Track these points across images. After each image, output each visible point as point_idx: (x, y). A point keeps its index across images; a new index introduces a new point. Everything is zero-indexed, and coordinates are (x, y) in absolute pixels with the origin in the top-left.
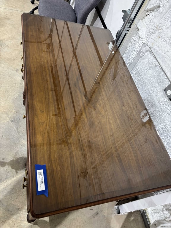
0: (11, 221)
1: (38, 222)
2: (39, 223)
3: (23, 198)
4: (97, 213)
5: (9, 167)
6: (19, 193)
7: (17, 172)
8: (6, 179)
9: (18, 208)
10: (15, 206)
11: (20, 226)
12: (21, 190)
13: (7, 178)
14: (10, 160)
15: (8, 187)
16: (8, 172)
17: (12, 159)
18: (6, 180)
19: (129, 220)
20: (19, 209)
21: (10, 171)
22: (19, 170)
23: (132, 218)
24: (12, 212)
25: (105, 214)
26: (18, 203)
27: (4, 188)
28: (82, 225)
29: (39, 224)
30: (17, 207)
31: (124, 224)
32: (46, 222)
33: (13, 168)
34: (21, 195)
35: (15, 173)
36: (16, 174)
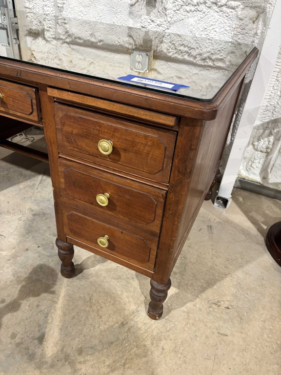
0: (135, 349)
1: (169, 307)
2: (171, 305)
3: (109, 306)
4: (210, 228)
5: (29, 299)
6: (94, 308)
7: (53, 293)
8: (46, 317)
9: (120, 323)
10: (112, 327)
11: (154, 338)
12: (91, 303)
13: (47, 314)
14: (17, 292)
15: (64, 321)
16: (38, 306)
17: (19, 287)
18: (49, 318)
19: (241, 202)
20: (122, 323)
21: (39, 302)
22: (52, 288)
23: (241, 199)
24: (118, 339)
25: (217, 220)
26: (110, 320)
27: (61, 329)
28: (214, 251)
29: (173, 307)
30: (117, 325)
31: (242, 210)
32: (176, 294)
33: (38, 295)
34: (102, 307)
35: (52, 295)
36: (54, 296)
